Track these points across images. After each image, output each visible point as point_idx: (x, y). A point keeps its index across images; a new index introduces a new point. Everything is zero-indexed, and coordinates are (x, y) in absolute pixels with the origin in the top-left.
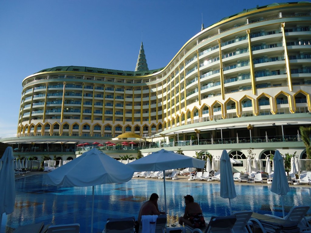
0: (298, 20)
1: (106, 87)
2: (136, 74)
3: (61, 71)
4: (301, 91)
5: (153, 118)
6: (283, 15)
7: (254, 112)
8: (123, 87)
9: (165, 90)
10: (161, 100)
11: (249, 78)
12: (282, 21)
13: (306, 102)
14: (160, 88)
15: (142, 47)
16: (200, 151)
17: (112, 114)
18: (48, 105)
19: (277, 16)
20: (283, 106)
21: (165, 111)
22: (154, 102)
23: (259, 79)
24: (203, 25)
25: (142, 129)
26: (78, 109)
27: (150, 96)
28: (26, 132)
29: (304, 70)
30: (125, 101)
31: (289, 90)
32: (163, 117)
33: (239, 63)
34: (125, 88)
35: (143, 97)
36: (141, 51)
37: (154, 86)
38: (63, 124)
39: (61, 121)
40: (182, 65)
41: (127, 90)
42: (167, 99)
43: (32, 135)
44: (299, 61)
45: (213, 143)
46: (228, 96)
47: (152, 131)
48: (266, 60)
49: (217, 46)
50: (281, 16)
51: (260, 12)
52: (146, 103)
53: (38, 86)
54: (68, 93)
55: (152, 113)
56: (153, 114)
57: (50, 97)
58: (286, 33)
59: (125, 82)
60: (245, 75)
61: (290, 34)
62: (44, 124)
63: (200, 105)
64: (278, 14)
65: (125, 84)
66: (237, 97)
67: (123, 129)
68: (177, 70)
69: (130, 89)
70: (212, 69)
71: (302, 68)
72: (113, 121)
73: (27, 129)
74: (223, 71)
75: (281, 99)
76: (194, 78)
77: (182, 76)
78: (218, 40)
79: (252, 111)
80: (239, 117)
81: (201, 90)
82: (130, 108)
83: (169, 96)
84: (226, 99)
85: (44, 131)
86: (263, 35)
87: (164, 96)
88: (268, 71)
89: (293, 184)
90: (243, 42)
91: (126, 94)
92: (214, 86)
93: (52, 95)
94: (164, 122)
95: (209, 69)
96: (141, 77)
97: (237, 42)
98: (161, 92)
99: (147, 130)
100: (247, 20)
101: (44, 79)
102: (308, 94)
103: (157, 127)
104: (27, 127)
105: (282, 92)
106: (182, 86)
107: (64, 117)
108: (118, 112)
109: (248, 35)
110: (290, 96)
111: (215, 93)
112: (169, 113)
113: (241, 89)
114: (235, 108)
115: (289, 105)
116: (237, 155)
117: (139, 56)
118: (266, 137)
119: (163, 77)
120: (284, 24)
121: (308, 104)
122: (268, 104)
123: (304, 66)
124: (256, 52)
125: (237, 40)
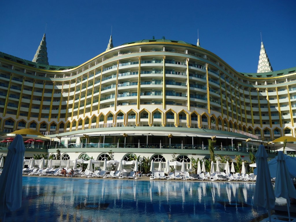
0: (197, 59)
2: (39, 66)
4: (195, 112)
5: (54, 116)
7: (162, 123)
8: (22, 77)
9: (73, 89)
10: (66, 99)
11: (160, 95)
12: (187, 57)
13: (197, 120)
14: (66, 87)
15: (45, 38)
16: (126, 153)
17: (4, 105)
19: (183, 52)
20: (183, 121)
21: (71, 110)
22: (57, 99)
23: (168, 97)
24: (112, 37)
25: (39, 125)
27: (53, 92)
29: (197, 96)
30: (23, 93)
31: (187, 109)
32: (66, 116)
33: (154, 81)
34: (24, 79)
35: (45, 92)
36: (43, 43)
37: (60, 83)
40: (99, 70)
41: (26, 81)
42: (74, 99)
44: (196, 89)
45: (140, 147)
46: (143, 107)
47: (51, 130)
48: (174, 83)
49: (138, 61)
50: (187, 52)
51: (174, 45)
52: (49, 99)
55: (53, 110)
56: (55, 112)
58: (189, 66)
59: (25, 72)
60: (158, 91)
61: (192, 68)
63: (115, 110)
64: (184, 50)
65: (24, 74)
66: (150, 108)
67: (15, 124)
68: (92, 73)
69: (31, 80)
70: (130, 81)
71: (196, 95)
72: (4, 113)
74: (141, 84)
75: (182, 115)
76: (111, 85)
77: (98, 80)
78: (139, 57)
79: (161, 122)
80: (150, 126)
81: (117, 97)
82: (27, 101)
83: (77, 97)
84: (141, 109)
86: (173, 63)
87: (70, 95)
88: (174, 92)
89: (227, 181)
90: (158, 65)
91: (24, 86)
92: (131, 96)
94: (67, 121)
95: (127, 80)
96: (46, 70)
97: (154, 63)
98: (66, 91)
99: (45, 128)
100: (164, 48)
102: (199, 114)
103: (58, 126)
105: (183, 110)
106: (97, 89)
109: (164, 60)
110: (188, 114)
111: (131, 102)
112: (76, 113)
113: (153, 102)
114: (148, 118)
115: (187, 121)
116: (158, 158)
117: (39, 47)
118: (182, 144)
119: (72, 76)
120: (189, 59)
121: (198, 122)
122: (173, 118)
123: (197, 93)
124: (168, 75)
125: (154, 62)
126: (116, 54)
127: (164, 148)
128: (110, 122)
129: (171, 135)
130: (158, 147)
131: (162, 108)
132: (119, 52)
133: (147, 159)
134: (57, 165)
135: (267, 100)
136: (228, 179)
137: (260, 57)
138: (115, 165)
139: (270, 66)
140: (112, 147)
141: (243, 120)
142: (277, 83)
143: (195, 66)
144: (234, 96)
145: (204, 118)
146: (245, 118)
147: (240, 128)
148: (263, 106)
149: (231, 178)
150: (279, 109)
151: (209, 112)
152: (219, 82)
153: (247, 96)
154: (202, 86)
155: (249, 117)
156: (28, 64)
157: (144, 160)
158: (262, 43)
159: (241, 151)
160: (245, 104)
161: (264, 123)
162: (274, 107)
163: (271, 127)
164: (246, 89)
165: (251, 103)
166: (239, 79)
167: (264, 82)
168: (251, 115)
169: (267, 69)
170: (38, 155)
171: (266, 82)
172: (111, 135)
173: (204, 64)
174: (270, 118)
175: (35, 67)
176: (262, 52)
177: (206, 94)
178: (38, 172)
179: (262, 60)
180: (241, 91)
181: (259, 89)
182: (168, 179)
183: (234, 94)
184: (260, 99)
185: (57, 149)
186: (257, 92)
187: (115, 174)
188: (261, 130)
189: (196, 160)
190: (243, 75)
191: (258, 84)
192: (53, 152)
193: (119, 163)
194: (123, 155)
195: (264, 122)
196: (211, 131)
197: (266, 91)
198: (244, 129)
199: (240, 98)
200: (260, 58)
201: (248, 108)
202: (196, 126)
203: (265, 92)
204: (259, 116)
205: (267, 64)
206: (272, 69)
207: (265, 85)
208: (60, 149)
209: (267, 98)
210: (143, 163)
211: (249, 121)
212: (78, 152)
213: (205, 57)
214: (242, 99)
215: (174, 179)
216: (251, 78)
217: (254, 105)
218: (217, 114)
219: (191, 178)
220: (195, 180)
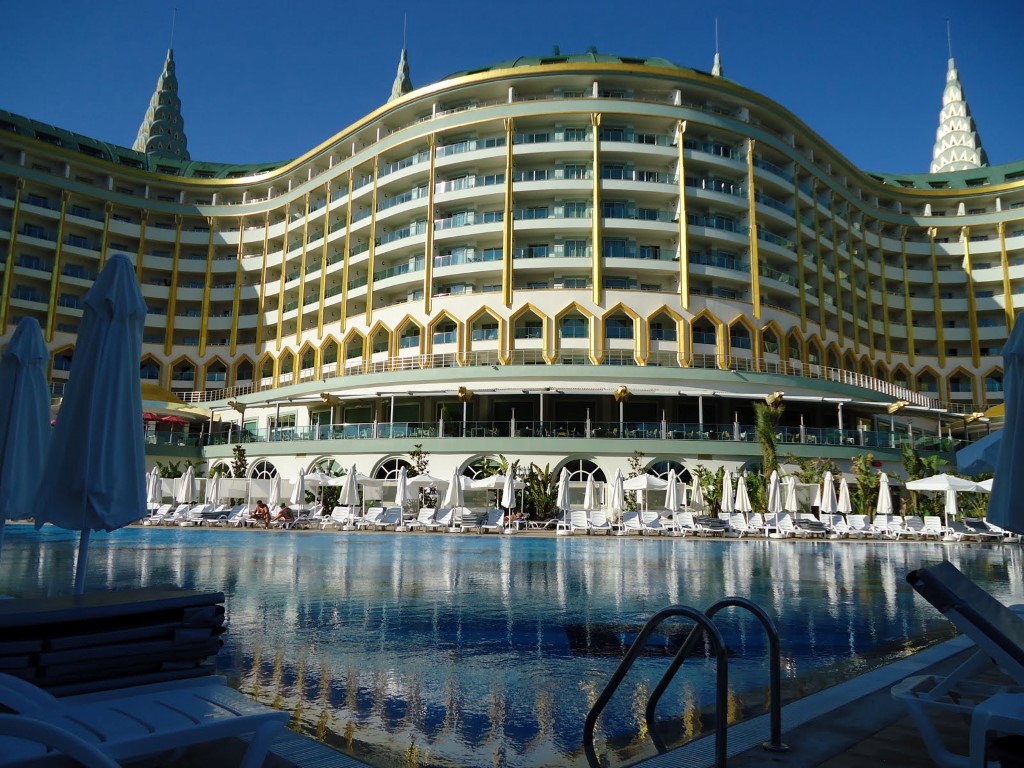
0: (714, 124)
1: (26, 190)
2: (159, 166)
4: (707, 312)
5: (216, 337)
6: (683, 98)
7: (592, 355)
8: (101, 205)
9: (276, 244)
10: (254, 277)
11: (584, 255)
12: (679, 116)
13: (713, 341)
14: (254, 235)
15: (171, 67)
16: (470, 456)
17: (47, 301)
19: (665, 98)
20: (664, 346)
21: (273, 317)
22: (225, 280)
23: (612, 262)
24: (406, 54)
25: (167, 370)
27: (210, 256)
29: (715, 259)
31: (680, 303)
32: (259, 335)
33: (559, 204)
34: (108, 210)
35: (182, 257)
36: (166, 82)
37: (231, 224)
40: (364, 173)
41: (116, 217)
42: (283, 278)
44: (710, 233)
45: (516, 434)
46: (523, 298)
47: (210, 385)
48: (633, 212)
49: (501, 136)
50: (677, 100)
51: (631, 73)
52: (196, 280)
55: (213, 319)
56: (219, 323)
58: (687, 150)
59: (111, 188)
60: (575, 243)
61: (697, 156)
63: (428, 312)
64: (670, 93)
65: (109, 192)
66: (549, 303)
68: (341, 186)
69: (133, 216)
70: (475, 207)
71: (709, 253)
72: (49, 330)
74: (514, 219)
75: (661, 327)
76: (408, 223)
77: (363, 206)
78: (506, 122)
79: (587, 350)
80: (550, 364)
81: (434, 266)
83: (293, 269)
84: (517, 307)
86: (629, 141)
87: (269, 264)
88: (633, 244)
89: (827, 538)
90: (574, 146)
91: (111, 235)
92: (480, 260)
94: (262, 355)
95: (465, 204)
96: (180, 179)
97: (558, 141)
98: (255, 249)
99: (190, 379)
100: (595, 85)
102: (722, 322)
103: (233, 372)
105: (665, 308)
106: (361, 241)
109: (595, 129)
110: (682, 322)
111: (480, 283)
112: (290, 327)
113: (558, 281)
114: (540, 337)
115: (678, 346)
116: (581, 471)
117: (155, 97)
118: (664, 423)
119: (272, 197)
120: (684, 124)
121: (719, 349)
122: (630, 336)
123: (714, 248)
124: (610, 184)
125: (560, 136)
126: (424, 114)
127: (599, 435)
128: (410, 352)
129: (624, 391)
130: (581, 434)
131: (591, 302)
132: (434, 106)
133: (544, 471)
134: (237, 496)
135: (963, 269)
136: (828, 532)
137: (944, 116)
138: (431, 496)
139: (979, 149)
140: (419, 436)
141: (878, 342)
142: (1004, 208)
143: (706, 150)
144: (846, 255)
145: (738, 334)
146: (883, 336)
147: (865, 368)
148: (950, 291)
149: (842, 527)
150: (1009, 301)
151: (756, 312)
152: (793, 205)
153: (891, 258)
154: (731, 219)
155: (897, 331)
156: (121, 157)
157: (532, 476)
158: (951, 62)
159: (871, 445)
160: (884, 287)
161: (953, 352)
162: (990, 294)
163: (976, 365)
164: (889, 231)
165: (906, 282)
166: (866, 197)
167: (956, 206)
168: (905, 324)
169: (966, 160)
170: (171, 466)
171: (962, 205)
172: (414, 395)
173: (740, 142)
174: (973, 334)
175: (143, 169)
176: (952, 96)
177: (745, 249)
178: (176, 514)
179: (948, 125)
180: (872, 239)
181: (935, 230)
182: (620, 532)
183: (848, 250)
184: (941, 268)
185: (234, 446)
186: (930, 242)
187: (434, 517)
188: (939, 376)
189: (714, 473)
190: (882, 180)
191: (934, 214)
192: (219, 454)
193: (446, 484)
194: (460, 460)
195: (953, 350)
196: (763, 379)
197: (963, 238)
198: (881, 373)
199: (866, 266)
200: (942, 120)
201: (894, 301)
202: (710, 363)
203: (957, 240)
204: (934, 326)
205: (967, 140)
206: (984, 159)
207: (961, 217)
208: (244, 446)
209: (966, 263)
210: (528, 484)
211: (898, 345)
212: (304, 455)
213: (745, 115)
214: (874, 268)
215: (641, 533)
216: (909, 190)
217: (919, 290)
218: (785, 321)
219: (700, 528)
220: (714, 535)
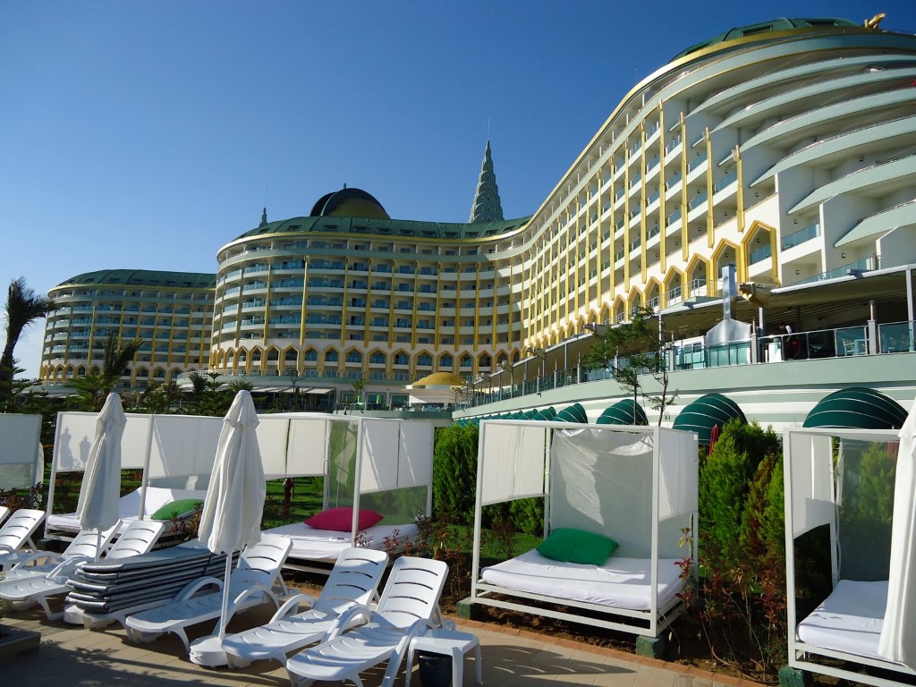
1: (397, 265)
2: (467, 232)
3: (301, 232)
5: (503, 337)
8: (436, 265)
9: (527, 274)
10: (519, 296)
14: (518, 269)
15: (488, 153)
17: (410, 326)
18: (273, 308)
21: (527, 323)
22: (505, 300)
25: (476, 361)
26: (335, 318)
27: (495, 286)
28: (230, 364)
30: (441, 297)
32: (521, 336)
34: (439, 268)
35: (481, 288)
36: (485, 165)
37: (505, 263)
38: (304, 348)
39: (300, 344)
41: (445, 271)
42: (530, 297)
43: (243, 370)
52: (488, 302)
53: (252, 264)
54: (314, 281)
55: (499, 326)
56: (502, 328)
57: (277, 290)
59: (440, 254)
62: (265, 348)
65: (440, 257)
67: (434, 361)
68: (548, 235)
69: (451, 269)
72: (413, 342)
73: (230, 359)
82: (450, 312)
83: (533, 291)
85: (265, 364)
87: (525, 288)
91: (442, 282)
93: (282, 286)
94: (523, 348)
96: (477, 240)
98: (519, 278)
99: (487, 364)
101: (264, 248)
104: (231, 353)
106: (555, 273)
107: (307, 333)
108: (426, 323)
112: (533, 330)
119: (525, 242)
